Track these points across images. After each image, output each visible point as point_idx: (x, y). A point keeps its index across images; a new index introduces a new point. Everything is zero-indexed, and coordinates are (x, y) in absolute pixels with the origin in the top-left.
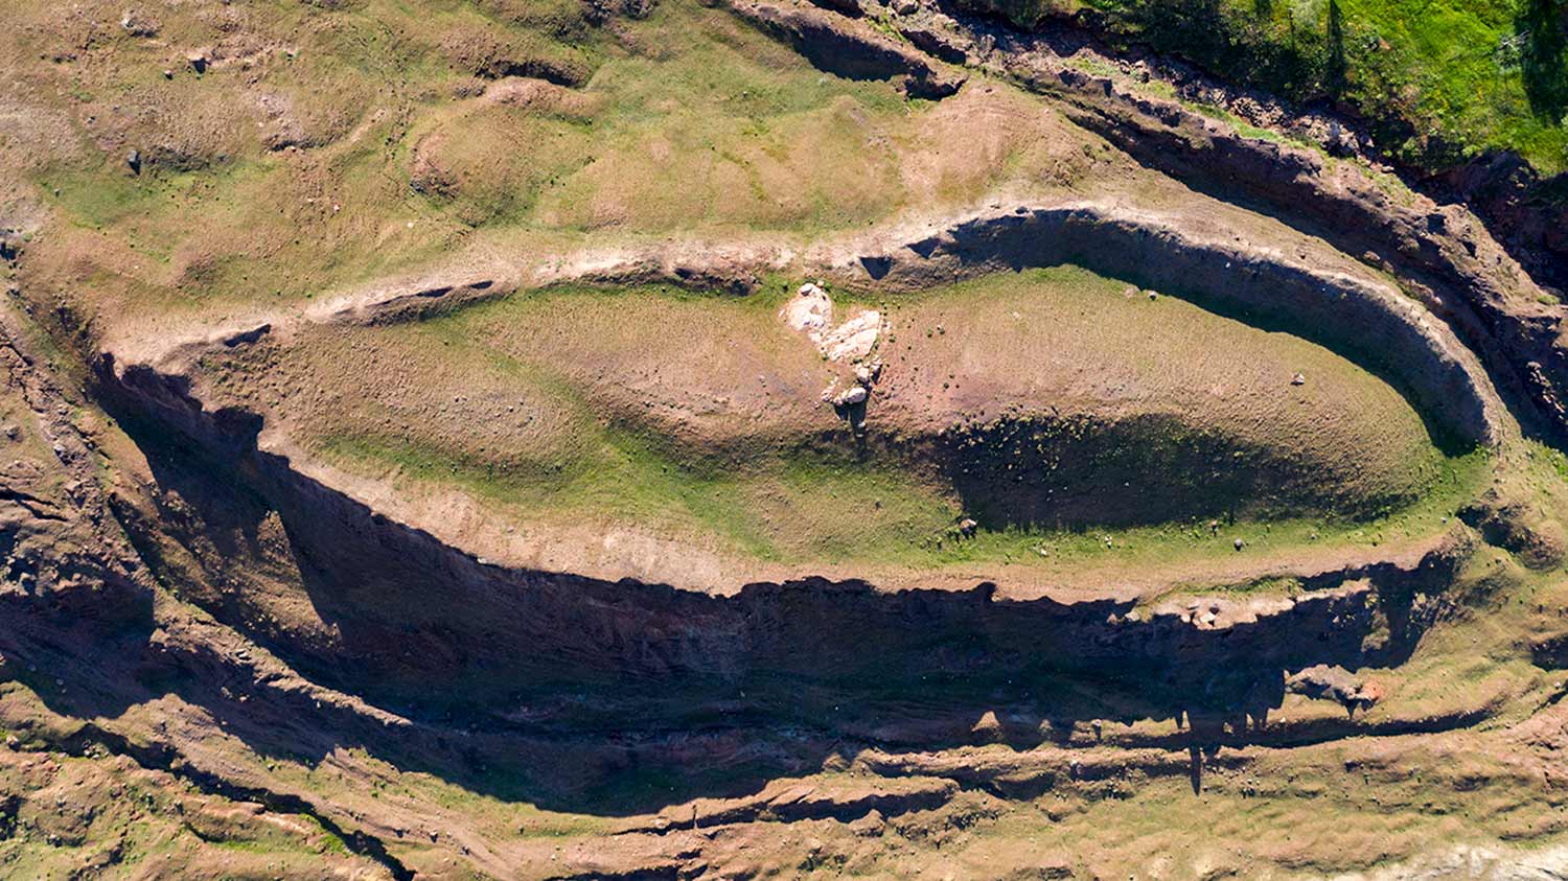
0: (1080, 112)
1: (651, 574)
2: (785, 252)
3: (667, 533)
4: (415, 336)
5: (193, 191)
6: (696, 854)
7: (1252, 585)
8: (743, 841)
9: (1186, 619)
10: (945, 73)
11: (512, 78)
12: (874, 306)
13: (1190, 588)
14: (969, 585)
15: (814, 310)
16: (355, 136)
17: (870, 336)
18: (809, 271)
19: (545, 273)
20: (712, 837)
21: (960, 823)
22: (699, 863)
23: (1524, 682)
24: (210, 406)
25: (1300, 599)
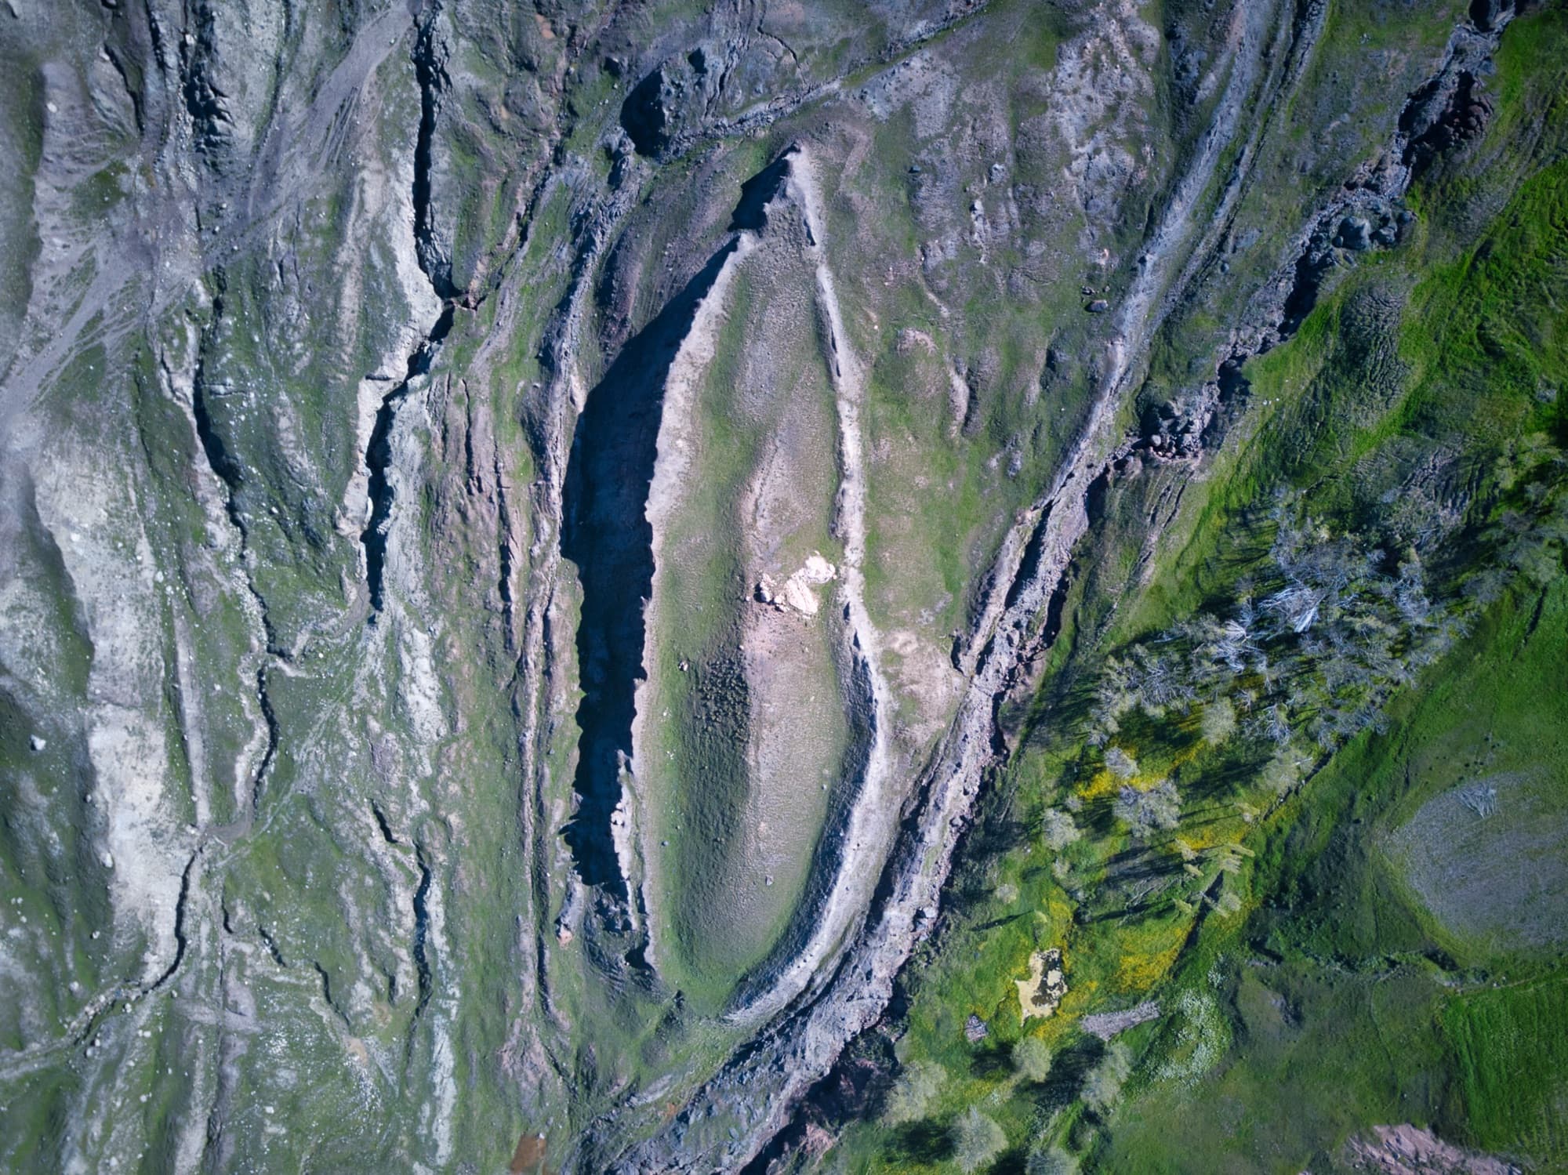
0: (942, 747)
1: (659, 467)
2: (854, 555)
3: (686, 479)
4: (808, 330)
5: (896, 201)
6: (480, 490)
7: (638, 852)
8: (487, 518)
9: (619, 806)
10: (968, 661)
11: (967, 391)
12: (819, 610)
13: (637, 811)
14: (645, 664)
15: (818, 572)
16: (931, 296)
17: (801, 606)
18: (842, 571)
19: (844, 408)
20: (490, 500)
21: (491, 660)
22: (474, 490)
23: (566, 1042)
24: (768, 208)
25: (628, 883)
